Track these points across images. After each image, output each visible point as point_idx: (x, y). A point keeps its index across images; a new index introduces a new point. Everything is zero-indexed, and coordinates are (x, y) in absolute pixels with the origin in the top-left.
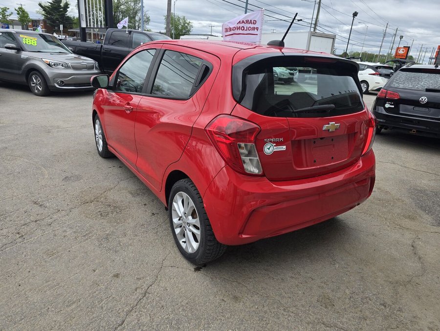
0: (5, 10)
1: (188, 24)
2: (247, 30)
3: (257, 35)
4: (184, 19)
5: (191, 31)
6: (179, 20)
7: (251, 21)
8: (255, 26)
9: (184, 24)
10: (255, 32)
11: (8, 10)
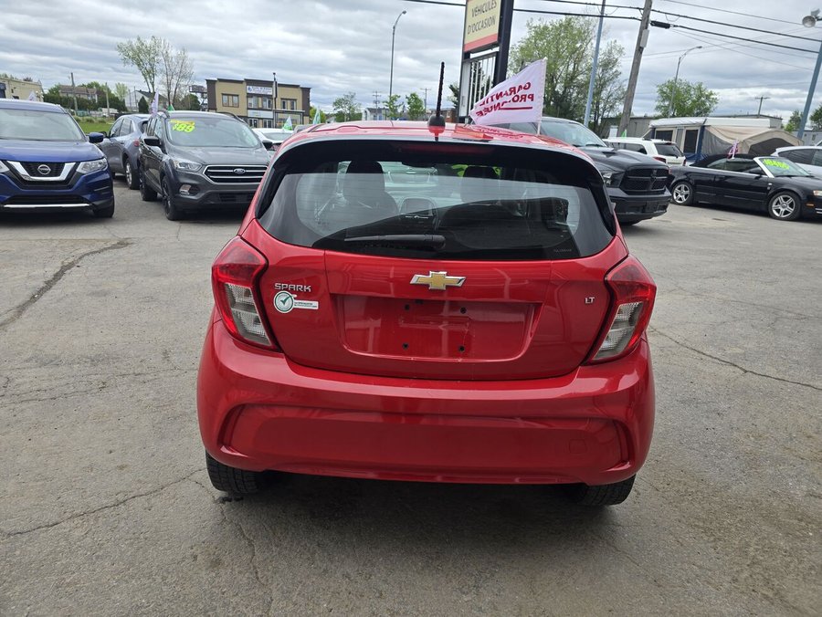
0: (395, 99)
1: (708, 97)
4: (699, 88)
5: (712, 109)
6: (687, 91)
8: (527, 92)
9: (699, 98)
10: (528, 103)
11: (398, 99)
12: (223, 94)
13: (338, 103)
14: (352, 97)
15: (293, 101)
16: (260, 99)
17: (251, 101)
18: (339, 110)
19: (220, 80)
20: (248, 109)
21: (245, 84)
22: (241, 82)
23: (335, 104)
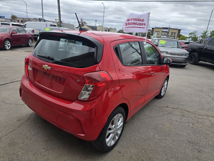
2: (138, 25)
3: (144, 28)
7: (137, 19)
8: (143, 23)
10: (144, 26)
12: (156, 31)
13: (190, 34)
14: (196, 32)
15: (175, 33)
16: (165, 33)
17: (163, 33)
18: (190, 36)
19: (156, 28)
20: (161, 35)
21: (162, 29)
22: (161, 28)
23: (189, 34)
